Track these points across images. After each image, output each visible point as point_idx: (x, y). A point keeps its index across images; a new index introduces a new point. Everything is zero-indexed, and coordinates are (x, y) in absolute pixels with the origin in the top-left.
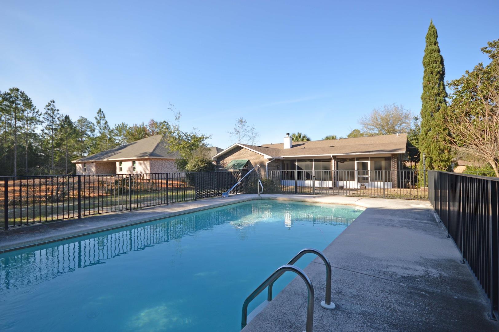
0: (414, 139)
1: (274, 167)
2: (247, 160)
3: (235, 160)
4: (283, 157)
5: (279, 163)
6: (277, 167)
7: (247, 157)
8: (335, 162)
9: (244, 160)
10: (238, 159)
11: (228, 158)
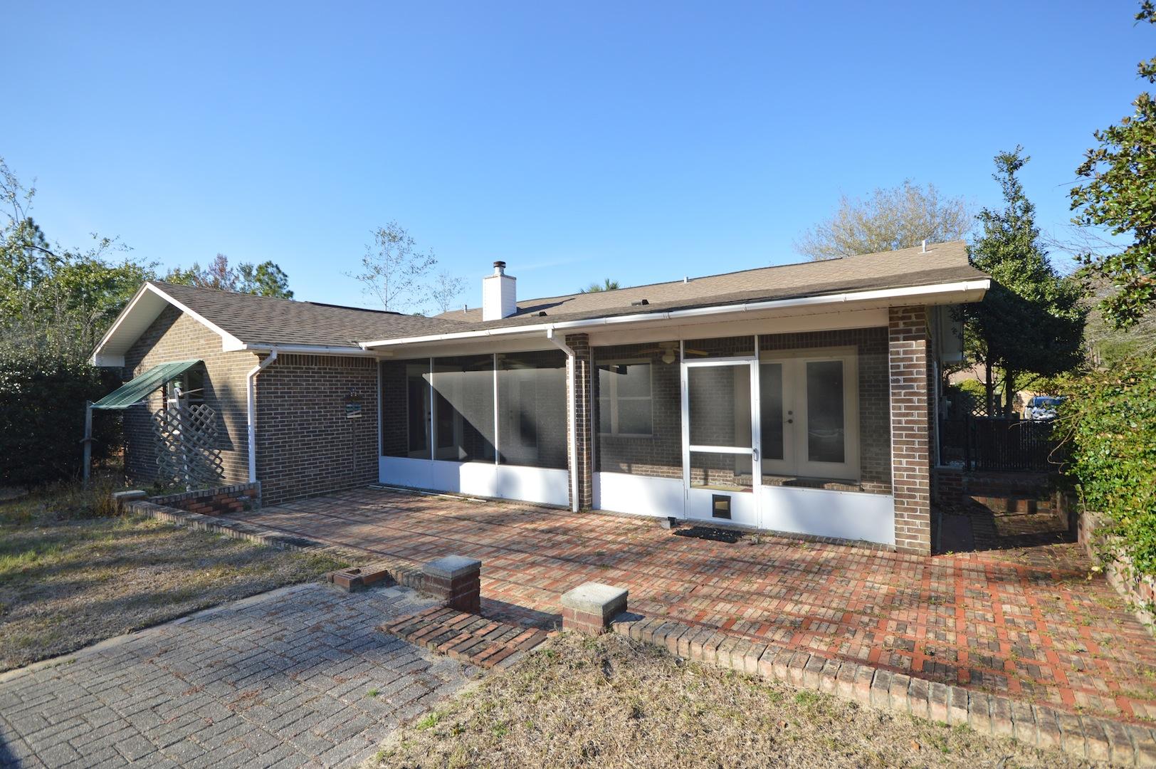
0: (1005, 256)
1: (318, 396)
2: (196, 360)
3: (168, 363)
4: (364, 345)
5: (365, 377)
6: (340, 396)
7: (198, 349)
8: (583, 370)
9: (188, 361)
10: (174, 360)
11: (151, 352)
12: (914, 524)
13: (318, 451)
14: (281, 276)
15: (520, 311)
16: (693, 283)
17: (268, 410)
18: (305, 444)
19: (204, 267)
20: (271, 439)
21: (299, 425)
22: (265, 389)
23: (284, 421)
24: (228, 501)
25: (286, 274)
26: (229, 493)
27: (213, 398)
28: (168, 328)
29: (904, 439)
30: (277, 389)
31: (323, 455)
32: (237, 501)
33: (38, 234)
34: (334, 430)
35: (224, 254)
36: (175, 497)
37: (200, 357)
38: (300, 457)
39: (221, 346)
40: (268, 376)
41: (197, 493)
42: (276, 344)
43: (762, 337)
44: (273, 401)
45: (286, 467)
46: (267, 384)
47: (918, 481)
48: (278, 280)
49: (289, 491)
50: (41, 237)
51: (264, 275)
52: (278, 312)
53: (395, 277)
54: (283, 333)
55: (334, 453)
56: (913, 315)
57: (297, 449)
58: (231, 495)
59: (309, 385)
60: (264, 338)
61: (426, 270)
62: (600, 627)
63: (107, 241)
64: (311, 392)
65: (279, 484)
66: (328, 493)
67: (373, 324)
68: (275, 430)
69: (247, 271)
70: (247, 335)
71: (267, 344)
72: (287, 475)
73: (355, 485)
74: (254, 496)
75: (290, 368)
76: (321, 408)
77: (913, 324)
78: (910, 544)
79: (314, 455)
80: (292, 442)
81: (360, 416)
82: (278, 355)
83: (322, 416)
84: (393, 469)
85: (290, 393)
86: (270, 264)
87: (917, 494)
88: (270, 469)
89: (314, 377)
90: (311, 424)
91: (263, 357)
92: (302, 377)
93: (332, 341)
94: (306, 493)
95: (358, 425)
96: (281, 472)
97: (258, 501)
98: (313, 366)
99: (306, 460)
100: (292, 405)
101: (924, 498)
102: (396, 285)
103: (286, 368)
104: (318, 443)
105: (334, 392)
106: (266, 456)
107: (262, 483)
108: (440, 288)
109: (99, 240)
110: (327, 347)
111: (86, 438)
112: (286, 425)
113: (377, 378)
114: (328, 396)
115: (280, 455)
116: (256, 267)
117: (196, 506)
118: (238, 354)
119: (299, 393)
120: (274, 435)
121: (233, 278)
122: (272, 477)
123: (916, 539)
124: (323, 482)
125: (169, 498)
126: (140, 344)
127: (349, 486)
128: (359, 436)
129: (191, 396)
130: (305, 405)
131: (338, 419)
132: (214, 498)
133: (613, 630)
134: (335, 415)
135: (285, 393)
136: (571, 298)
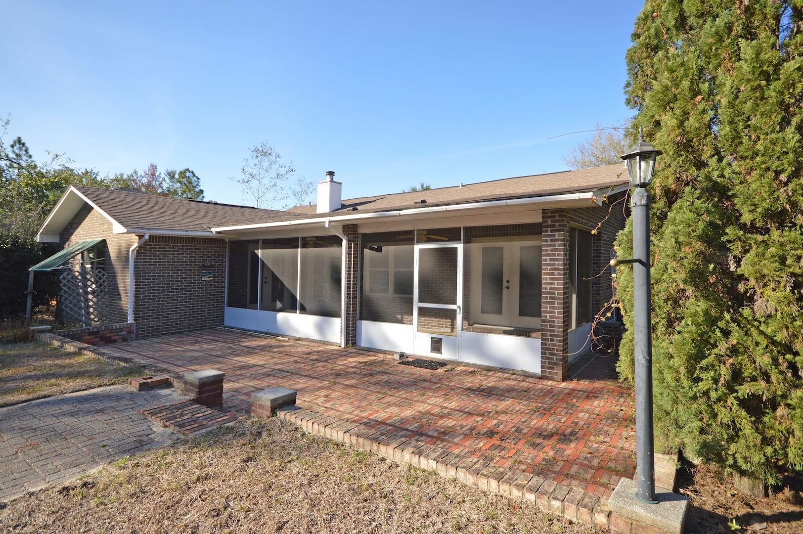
1: (181, 265)
2: (101, 239)
3: (84, 240)
4: (214, 230)
5: (216, 252)
6: (197, 265)
7: (103, 231)
8: (353, 249)
9: (97, 239)
10: (89, 238)
11: (75, 233)
12: (552, 359)
13: (179, 302)
14: (195, 178)
15: (344, 206)
16: (465, 188)
17: (143, 273)
18: (170, 298)
19: (141, 172)
20: (145, 293)
21: (166, 284)
22: (142, 259)
23: (155, 282)
24: (111, 335)
25: (199, 177)
26: (112, 329)
27: (110, 265)
28: (86, 217)
29: (549, 300)
30: (151, 259)
31: (183, 305)
32: (117, 335)
33: (24, 149)
34: (192, 288)
35: (155, 163)
36: (73, 331)
37: (104, 237)
38: (165, 306)
39: (112, 230)
40: (144, 250)
41: (89, 329)
42: (149, 229)
43: (466, 229)
44: (147, 268)
45: (155, 313)
46: (144, 256)
47: (556, 329)
48: (193, 181)
49: (156, 329)
50: (26, 151)
51: (183, 178)
52: (161, 206)
53: (266, 181)
54: (157, 222)
55: (191, 304)
56: (557, 215)
57: (164, 301)
58: (113, 331)
59: (175, 257)
60: (141, 224)
61: (287, 176)
62: (269, 413)
63: (56, 156)
64: (176, 262)
65: (149, 324)
66: (186, 331)
67: (230, 215)
68: (148, 288)
69: (171, 175)
70: (129, 223)
71: (142, 228)
72: (156, 318)
73: (206, 326)
74: (130, 332)
75: (161, 245)
76: (183, 273)
77: (557, 221)
78: (550, 373)
79: (176, 305)
80: (160, 295)
81: (212, 279)
82: (150, 236)
83: (183, 278)
84: (235, 316)
85: (160, 262)
86: (188, 170)
87: (555, 339)
88: (143, 314)
89: (179, 251)
90: (175, 284)
91: (141, 237)
92: (170, 251)
93: (192, 227)
94: (169, 331)
95: (210, 285)
96: (151, 316)
97: (133, 336)
98: (178, 244)
99: (170, 309)
100: (161, 270)
101: (560, 341)
102: (266, 186)
103: (159, 245)
104: (179, 297)
105: (193, 262)
106: (141, 305)
107: (137, 323)
108: (298, 189)
109: (52, 156)
110: (187, 231)
111: (29, 291)
112: (156, 284)
113: (226, 252)
114: (188, 265)
115: (151, 304)
116: (178, 172)
117: (88, 337)
118: (122, 235)
119: (167, 262)
120: (147, 290)
121: (161, 180)
122: (144, 319)
123: (553, 370)
124: (182, 324)
125: (68, 332)
126: (69, 227)
127: (201, 327)
128: (211, 293)
129: (98, 263)
130: (171, 270)
131: (196, 280)
132: (101, 333)
133: (277, 415)
134: (194, 278)
135: (157, 262)
136: (382, 198)
